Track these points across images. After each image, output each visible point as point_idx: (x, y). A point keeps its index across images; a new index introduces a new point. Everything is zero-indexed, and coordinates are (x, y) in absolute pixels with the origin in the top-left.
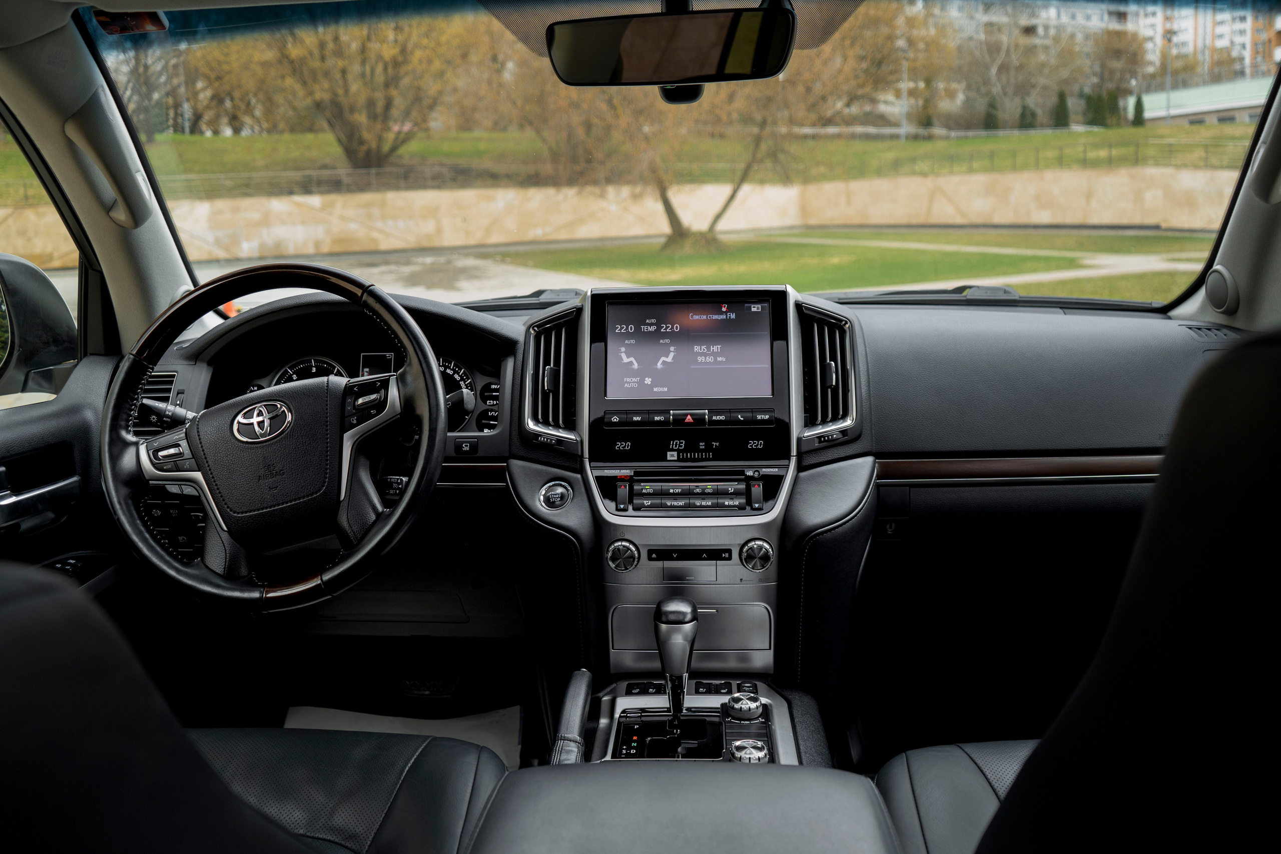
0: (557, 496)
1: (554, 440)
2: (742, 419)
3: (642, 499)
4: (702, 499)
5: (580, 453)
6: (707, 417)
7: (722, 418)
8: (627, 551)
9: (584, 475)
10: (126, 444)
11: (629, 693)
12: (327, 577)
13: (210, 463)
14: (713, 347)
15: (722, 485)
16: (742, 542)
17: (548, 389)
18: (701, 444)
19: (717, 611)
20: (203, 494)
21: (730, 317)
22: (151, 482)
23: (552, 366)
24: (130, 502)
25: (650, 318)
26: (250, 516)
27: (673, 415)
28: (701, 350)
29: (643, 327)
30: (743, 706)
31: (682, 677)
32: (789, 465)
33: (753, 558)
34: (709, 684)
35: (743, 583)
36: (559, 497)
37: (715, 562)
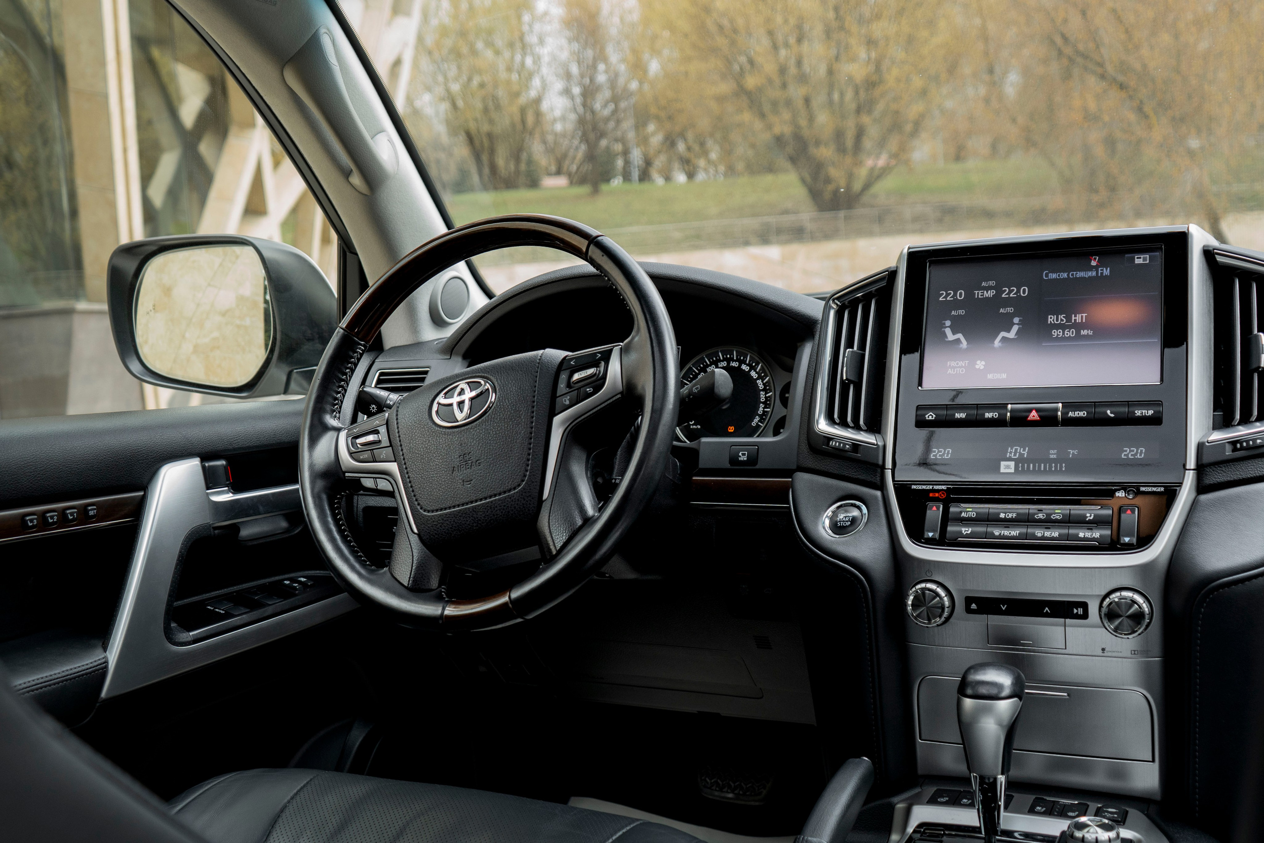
0: (847, 519)
1: (848, 445)
2: (1112, 415)
3: (960, 525)
4: (1046, 528)
5: (880, 462)
6: (1059, 413)
7: (1082, 414)
8: (934, 598)
9: (885, 492)
10: (326, 428)
11: (933, 801)
12: (516, 594)
13: (405, 451)
14: (1075, 316)
15: (1076, 510)
16: (1103, 593)
17: (847, 379)
18: (1052, 452)
19: (1068, 695)
20: (397, 489)
21: (1102, 273)
22: (347, 474)
23: (855, 348)
24: (324, 497)
25: (987, 281)
26: (440, 515)
27: (1012, 411)
28: (1057, 321)
29: (976, 292)
30: (1087, 835)
31: (995, 779)
32: (1182, 483)
33: (1119, 616)
34: (1054, 802)
35: (1106, 654)
36: (849, 521)
37: (1062, 620)
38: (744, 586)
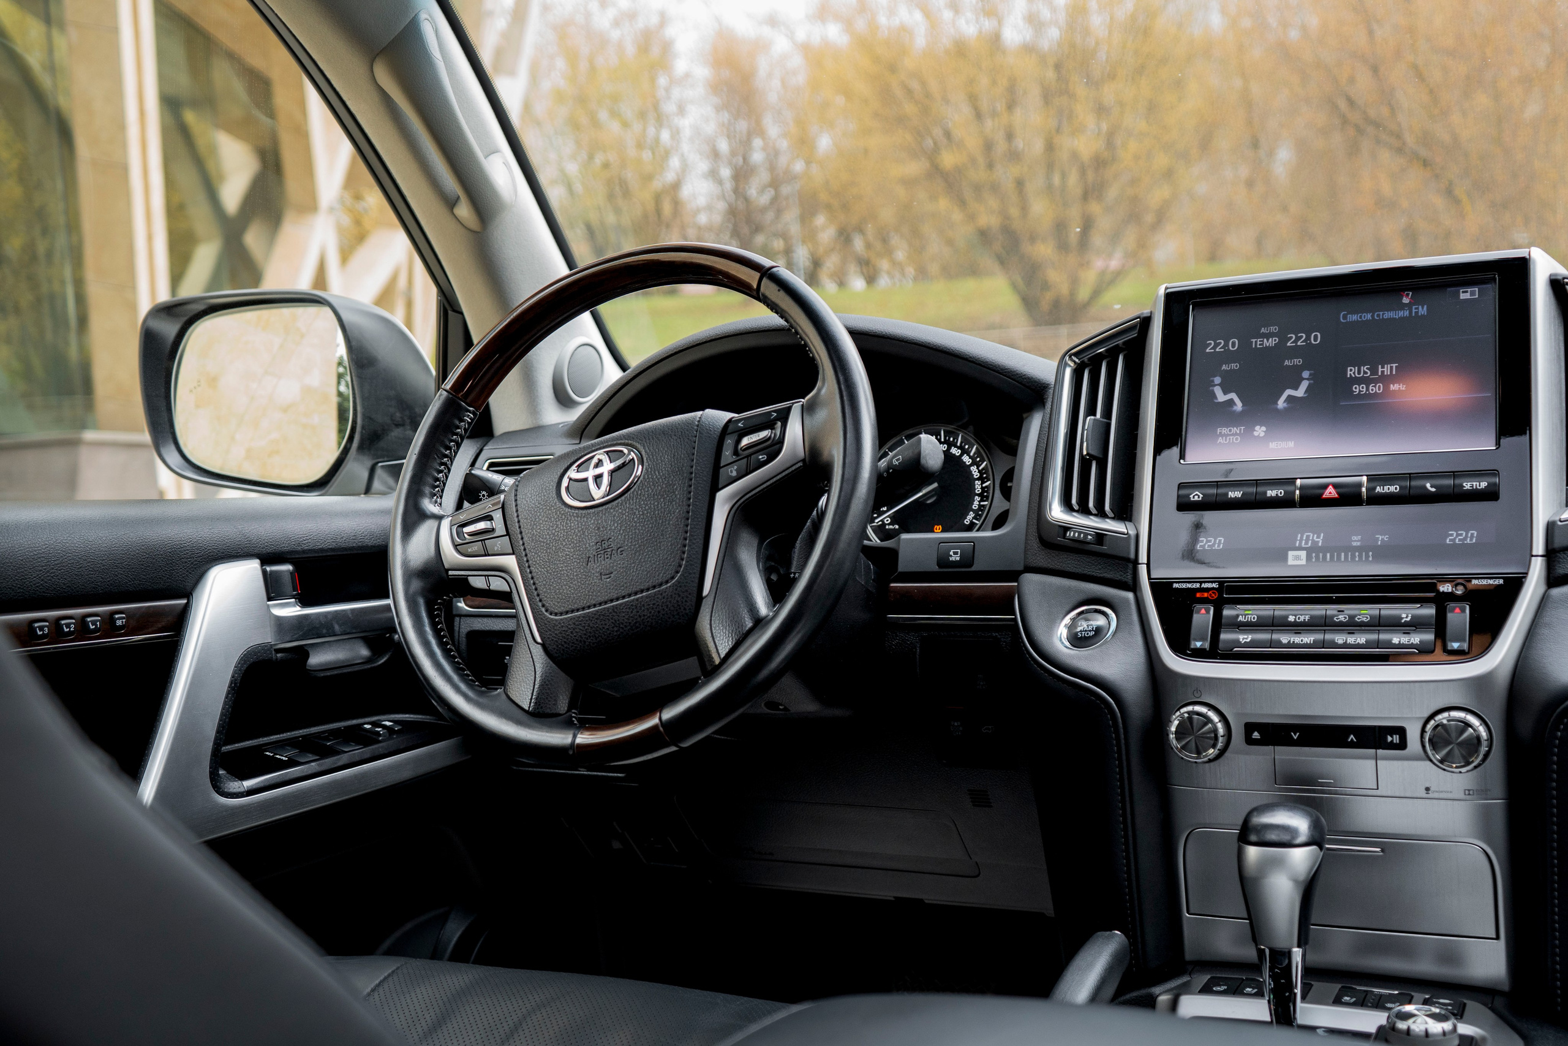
0: (1090, 628)
1: (1090, 535)
2: (1433, 490)
3: (1236, 632)
4: (1349, 633)
5: (1132, 556)
6: (1364, 489)
7: (1393, 489)
8: (1206, 724)
9: (1138, 594)
10: (424, 516)
11: (1206, 990)
12: (668, 714)
13: (526, 539)
14: (1383, 367)
15: (1388, 610)
16: (1426, 715)
17: (1088, 454)
18: (1355, 538)
19: (1382, 851)
20: (515, 589)
21: (1417, 313)
22: (450, 573)
23: (1098, 416)
25: (1266, 326)
26: (571, 619)
27: (1302, 488)
28: (1359, 373)
29: (1254, 340)
30: (1413, 1027)
31: (1289, 954)
32: (1527, 574)
33: (1449, 743)
34: (1365, 991)
35: (1431, 795)
36: (1093, 630)
37: (1373, 751)
38: (956, 724)
